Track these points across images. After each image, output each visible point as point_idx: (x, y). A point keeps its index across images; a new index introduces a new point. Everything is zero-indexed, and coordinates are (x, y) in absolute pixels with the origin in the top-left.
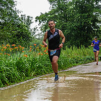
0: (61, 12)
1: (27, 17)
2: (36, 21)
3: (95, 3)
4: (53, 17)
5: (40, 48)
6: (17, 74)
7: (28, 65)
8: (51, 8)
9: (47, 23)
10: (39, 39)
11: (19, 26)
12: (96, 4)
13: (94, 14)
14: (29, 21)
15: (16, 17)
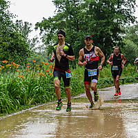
0: (70, 17)
1: (24, 24)
2: (36, 28)
3: (116, 6)
4: (59, 24)
5: (41, 67)
6: (9, 101)
7: (24, 89)
8: (56, 12)
9: (51, 32)
10: (39, 54)
11: (12, 35)
12: (118, 7)
13: (115, 21)
14: (26, 30)
15: (9, 23)
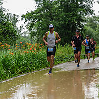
0: (47, 11)
1: (13, 16)
2: (22, 19)
5: (26, 46)
6: (3, 71)
7: (13, 63)
8: (37, 7)
9: (33, 21)
10: (25, 37)
11: (5, 24)
12: (81, 3)
14: (15, 20)
15: (2, 15)
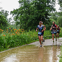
0: (26, 9)
1: (5, 12)
3: (47, 4)
4: (21, 12)
8: (20, 6)
13: (46, 10)
